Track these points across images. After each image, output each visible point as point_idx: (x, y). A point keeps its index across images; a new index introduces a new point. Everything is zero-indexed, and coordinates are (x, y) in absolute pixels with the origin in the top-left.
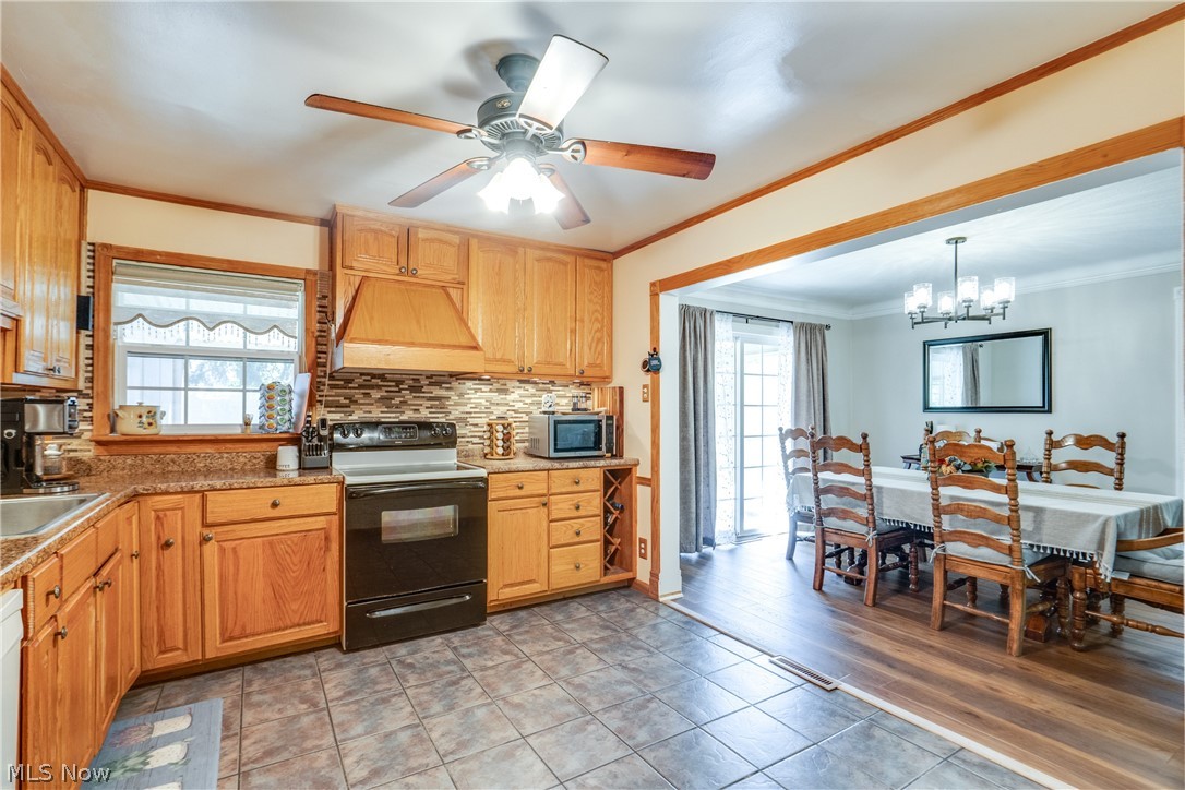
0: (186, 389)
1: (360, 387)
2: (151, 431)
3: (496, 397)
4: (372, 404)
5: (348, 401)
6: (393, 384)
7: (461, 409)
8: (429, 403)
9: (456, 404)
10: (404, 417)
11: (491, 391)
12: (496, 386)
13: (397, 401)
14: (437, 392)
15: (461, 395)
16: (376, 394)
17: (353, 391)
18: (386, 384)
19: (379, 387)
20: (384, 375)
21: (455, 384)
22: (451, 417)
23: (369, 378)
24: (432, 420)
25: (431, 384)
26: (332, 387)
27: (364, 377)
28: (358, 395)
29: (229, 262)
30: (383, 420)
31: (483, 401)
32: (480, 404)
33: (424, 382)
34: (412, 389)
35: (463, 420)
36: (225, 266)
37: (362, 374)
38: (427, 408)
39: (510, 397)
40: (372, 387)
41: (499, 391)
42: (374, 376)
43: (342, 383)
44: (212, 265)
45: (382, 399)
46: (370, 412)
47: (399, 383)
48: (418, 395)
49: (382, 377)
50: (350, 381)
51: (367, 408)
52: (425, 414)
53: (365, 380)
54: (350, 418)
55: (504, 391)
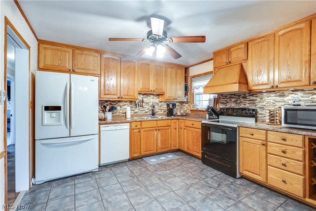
0: (202, 101)
1: (229, 98)
3: (278, 99)
4: (232, 103)
5: (226, 102)
6: (238, 96)
7: (261, 104)
8: (249, 102)
9: (259, 102)
10: (241, 107)
11: (275, 96)
12: (278, 94)
13: (239, 101)
14: (252, 98)
15: (261, 99)
16: (233, 100)
17: (227, 99)
18: (236, 96)
19: (234, 98)
20: (235, 94)
21: (259, 95)
22: (257, 107)
23: (231, 95)
24: (250, 108)
25: (250, 96)
26: (223, 98)
27: (230, 95)
28: (228, 100)
30: (235, 107)
31: (272, 101)
32: (270, 102)
33: (247, 95)
34: (243, 98)
35: (262, 108)
37: (229, 94)
38: (248, 104)
39: (286, 99)
40: (232, 98)
41: (280, 96)
42: (232, 95)
43: (225, 97)
44: (202, 75)
45: (235, 101)
46: (231, 105)
47: (239, 96)
48: (245, 99)
49: (234, 95)
50: (226, 97)
51: (231, 104)
52: (247, 106)
53: (230, 96)
54: (227, 107)
55: (283, 96)
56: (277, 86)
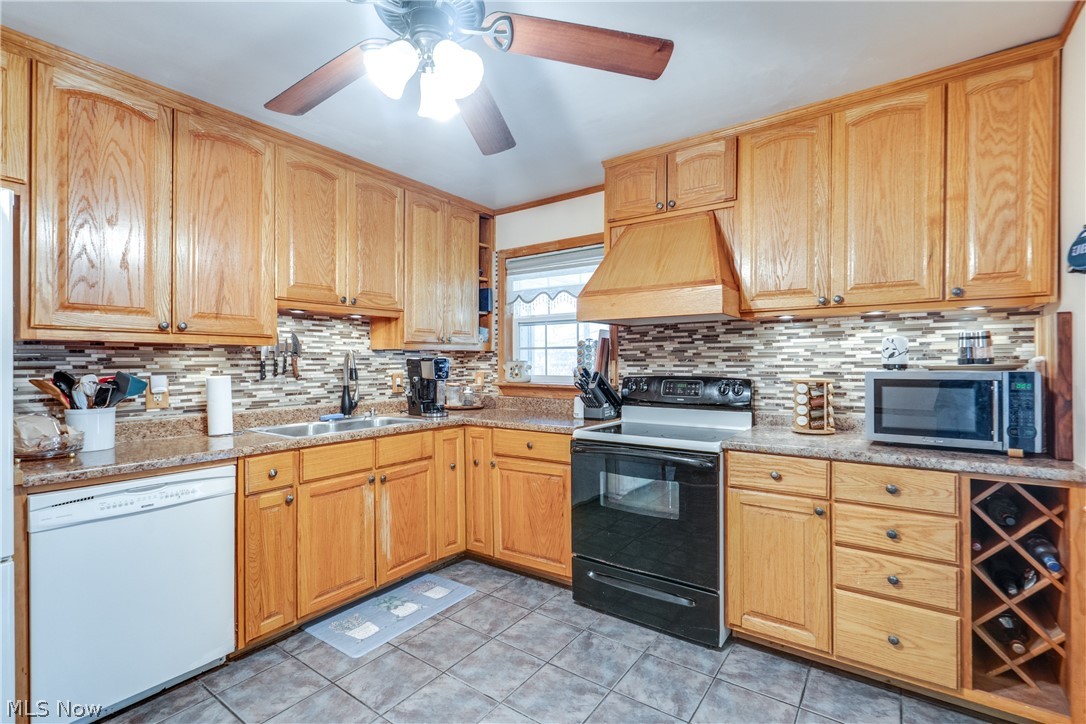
0: (546, 348)
1: (655, 339)
2: (517, 380)
3: (822, 344)
4: (665, 357)
5: (643, 355)
6: (686, 334)
7: (768, 361)
8: (726, 355)
9: (761, 355)
10: (698, 372)
11: (813, 336)
12: (822, 328)
13: (690, 353)
14: (736, 340)
15: (768, 344)
16: (669, 346)
17: (648, 344)
18: (678, 334)
19: (671, 338)
20: (676, 325)
21: (759, 330)
22: (753, 372)
23: (662, 329)
24: (729, 376)
25: (728, 332)
26: (631, 341)
27: (657, 329)
28: (652, 348)
29: (559, 242)
30: (676, 374)
31: (801, 351)
32: (797, 355)
33: (720, 329)
34: (707, 339)
35: (770, 376)
36: (557, 246)
37: (656, 326)
38: (724, 360)
39: (846, 344)
40: (665, 339)
41: (826, 335)
42: (667, 327)
43: (638, 336)
45: (675, 351)
46: (663, 366)
47: (692, 332)
48: (713, 345)
49: (675, 327)
50: (645, 334)
51: (660, 361)
52: (720, 368)
53: (659, 332)
54: (646, 371)
55: (839, 335)
56: (841, 301)
